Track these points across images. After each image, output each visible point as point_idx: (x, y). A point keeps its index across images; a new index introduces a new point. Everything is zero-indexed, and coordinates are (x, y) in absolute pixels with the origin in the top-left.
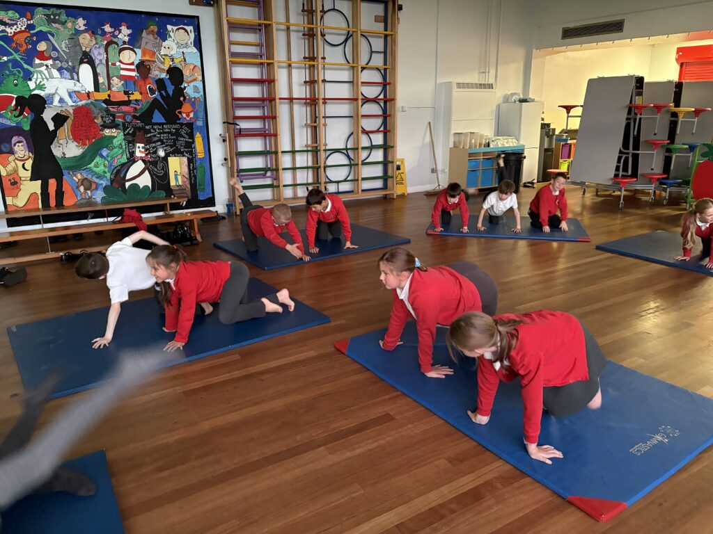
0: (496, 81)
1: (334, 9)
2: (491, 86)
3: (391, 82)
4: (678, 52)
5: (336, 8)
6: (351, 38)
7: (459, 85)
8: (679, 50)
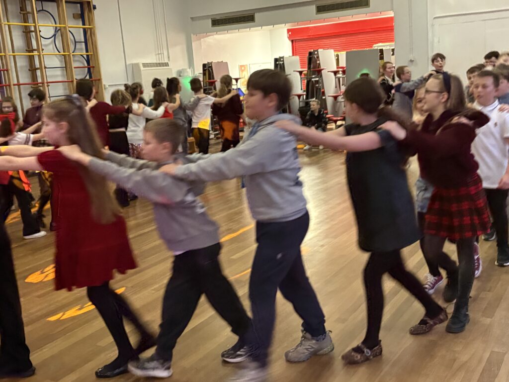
0: (169, 60)
1: (43, 10)
2: (167, 65)
3: (94, 65)
4: (288, 32)
5: (44, 9)
6: (59, 31)
7: (145, 65)
8: (289, 31)
